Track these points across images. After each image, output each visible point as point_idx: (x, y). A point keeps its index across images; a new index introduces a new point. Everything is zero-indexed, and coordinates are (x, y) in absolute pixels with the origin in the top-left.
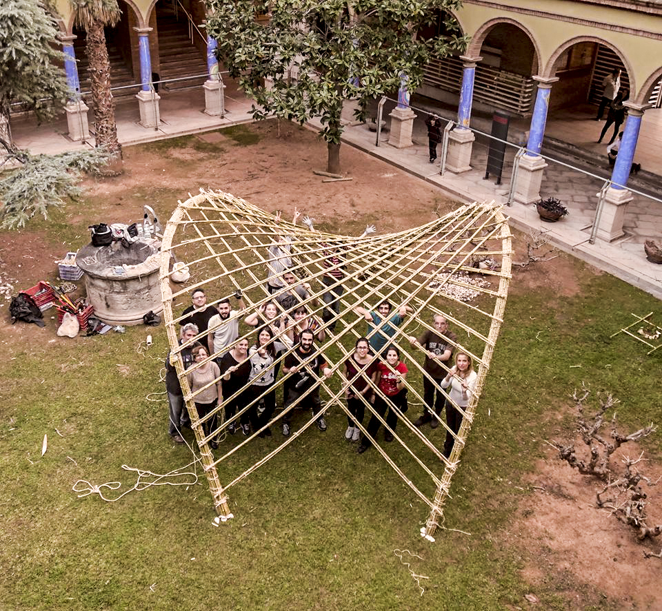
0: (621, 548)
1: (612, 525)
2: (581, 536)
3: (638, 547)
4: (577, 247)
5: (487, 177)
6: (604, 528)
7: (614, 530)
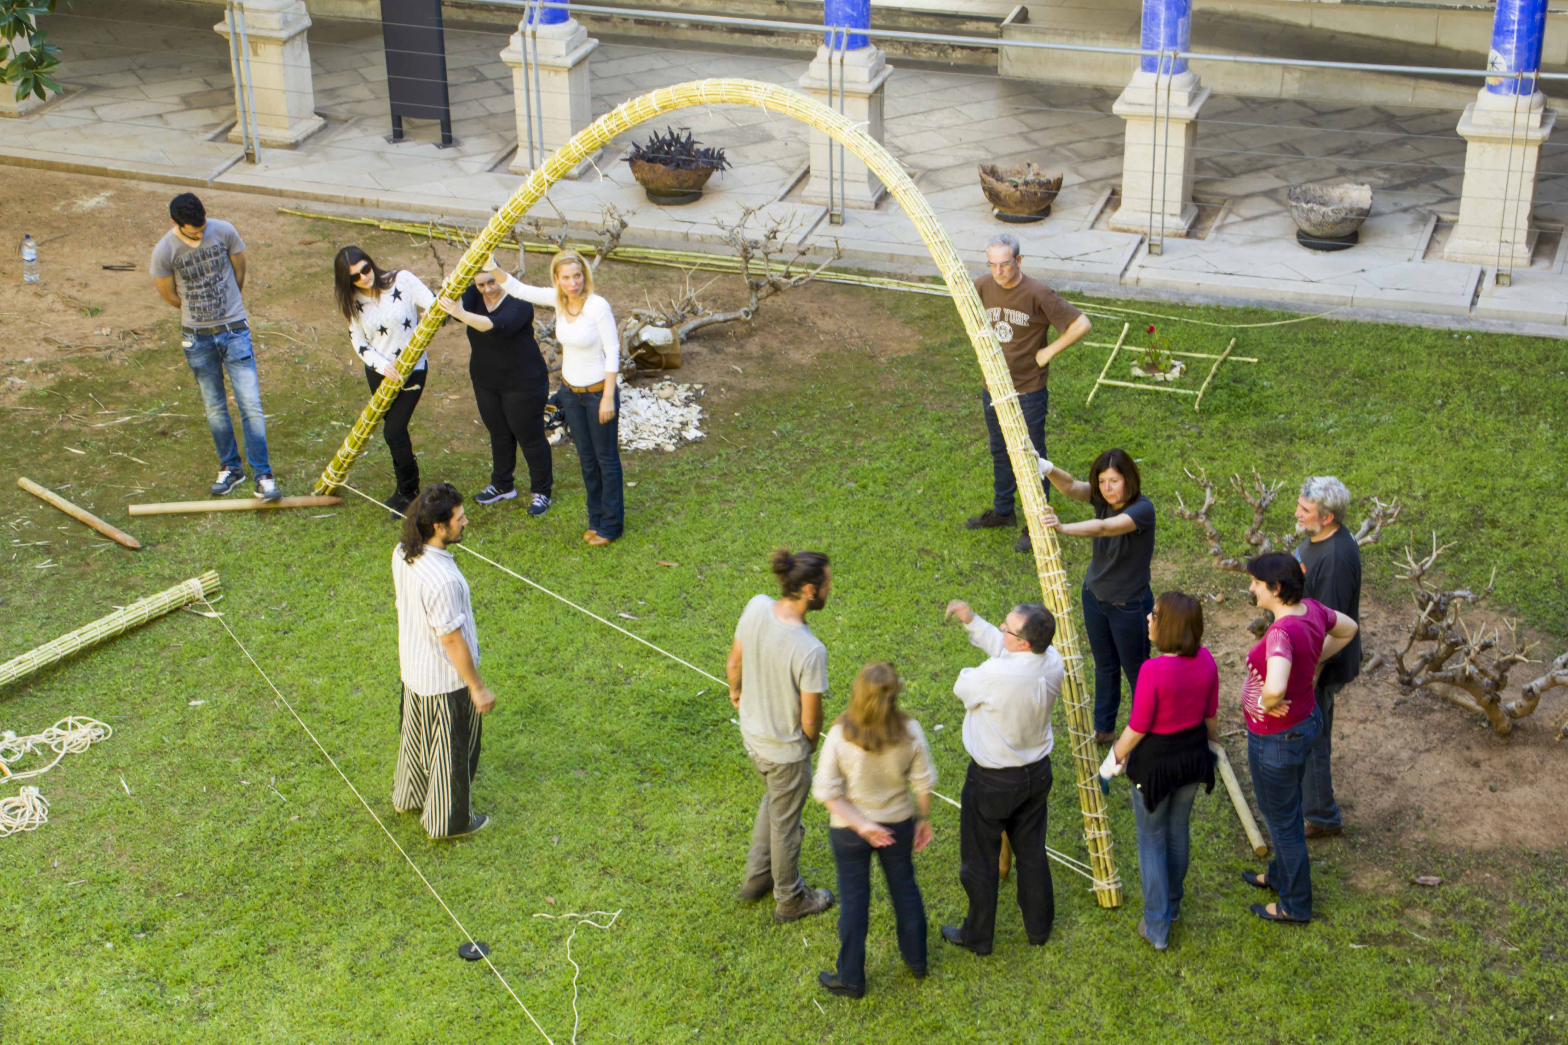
0: (1485, 766)
1: (1431, 736)
2: (1396, 779)
3: (1510, 751)
4: (808, 243)
5: (398, 135)
6: (1422, 746)
7: (1445, 741)
